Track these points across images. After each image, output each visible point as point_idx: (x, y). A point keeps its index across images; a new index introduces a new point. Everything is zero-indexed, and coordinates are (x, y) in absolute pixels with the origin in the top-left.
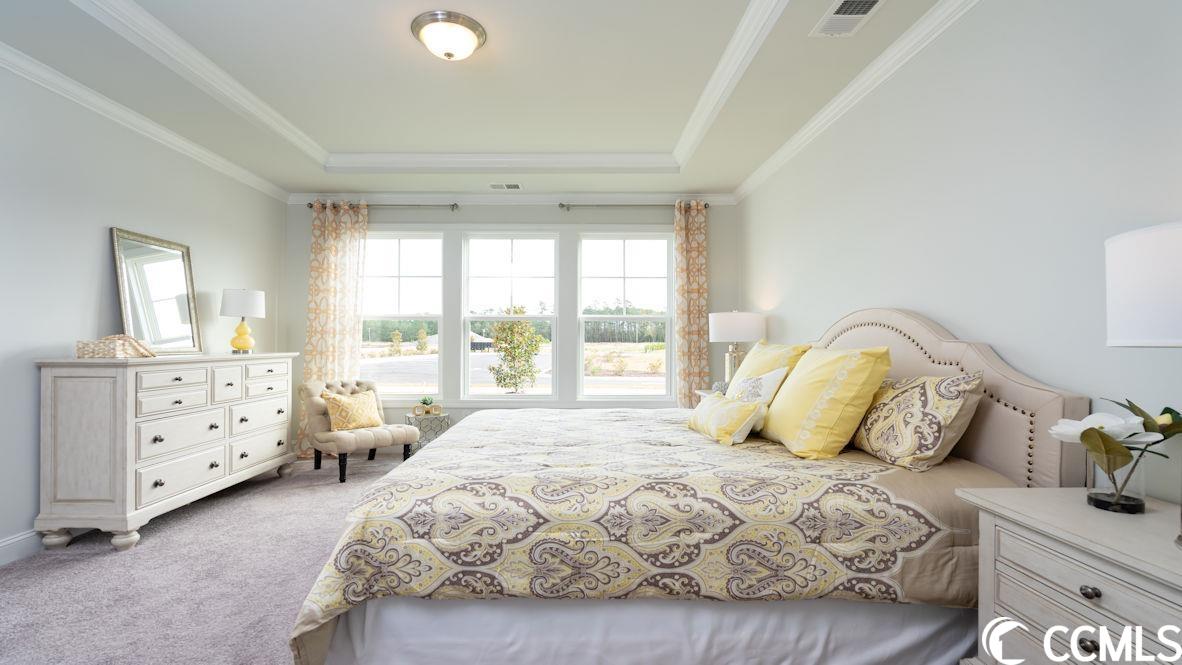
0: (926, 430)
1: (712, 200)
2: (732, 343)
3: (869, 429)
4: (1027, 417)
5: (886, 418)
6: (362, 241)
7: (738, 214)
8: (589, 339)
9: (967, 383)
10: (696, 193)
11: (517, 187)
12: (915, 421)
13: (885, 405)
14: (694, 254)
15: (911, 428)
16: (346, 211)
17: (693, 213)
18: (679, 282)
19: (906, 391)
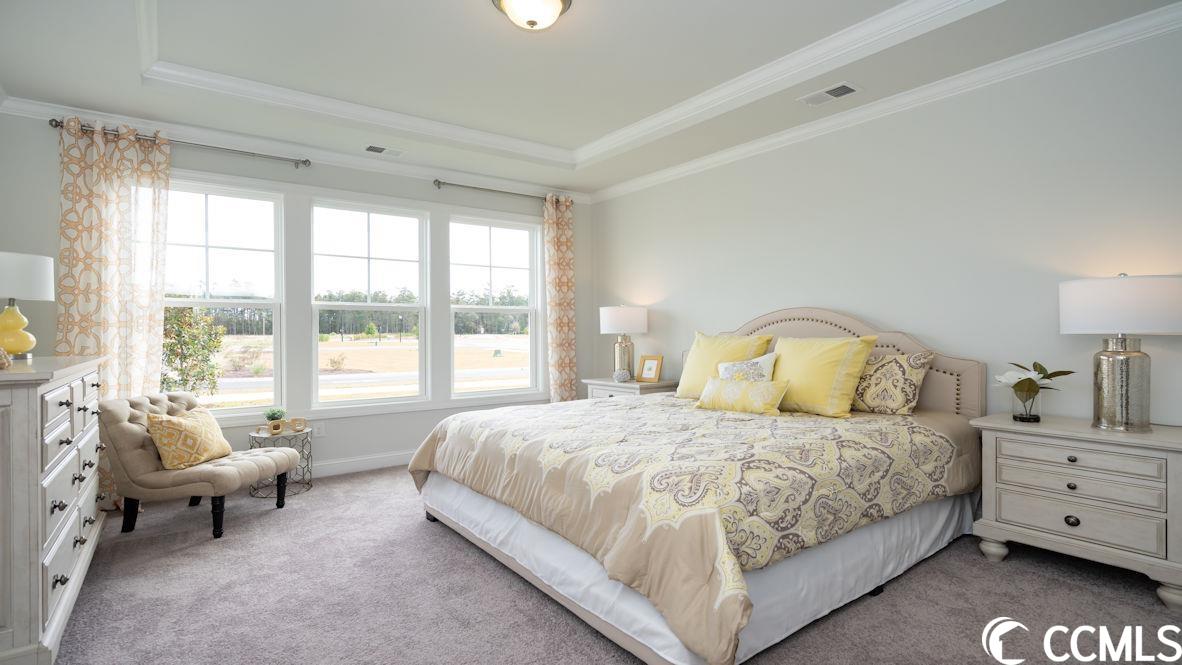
0: (908, 390)
1: (574, 196)
2: (620, 335)
3: (862, 394)
4: (954, 377)
5: (876, 385)
6: (163, 191)
7: (601, 213)
8: (459, 331)
9: (925, 358)
10: (564, 188)
11: (379, 150)
12: (900, 384)
13: (871, 376)
14: (564, 248)
15: (899, 389)
16: (131, 144)
17: (563, 208)
18: (551, 275)
19: (884, 365)
